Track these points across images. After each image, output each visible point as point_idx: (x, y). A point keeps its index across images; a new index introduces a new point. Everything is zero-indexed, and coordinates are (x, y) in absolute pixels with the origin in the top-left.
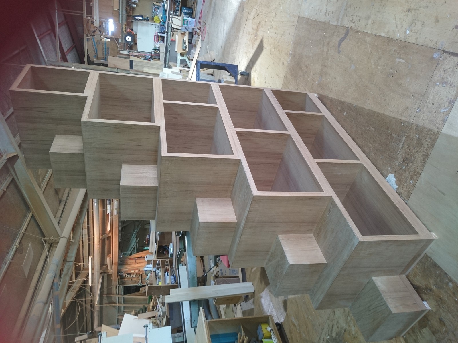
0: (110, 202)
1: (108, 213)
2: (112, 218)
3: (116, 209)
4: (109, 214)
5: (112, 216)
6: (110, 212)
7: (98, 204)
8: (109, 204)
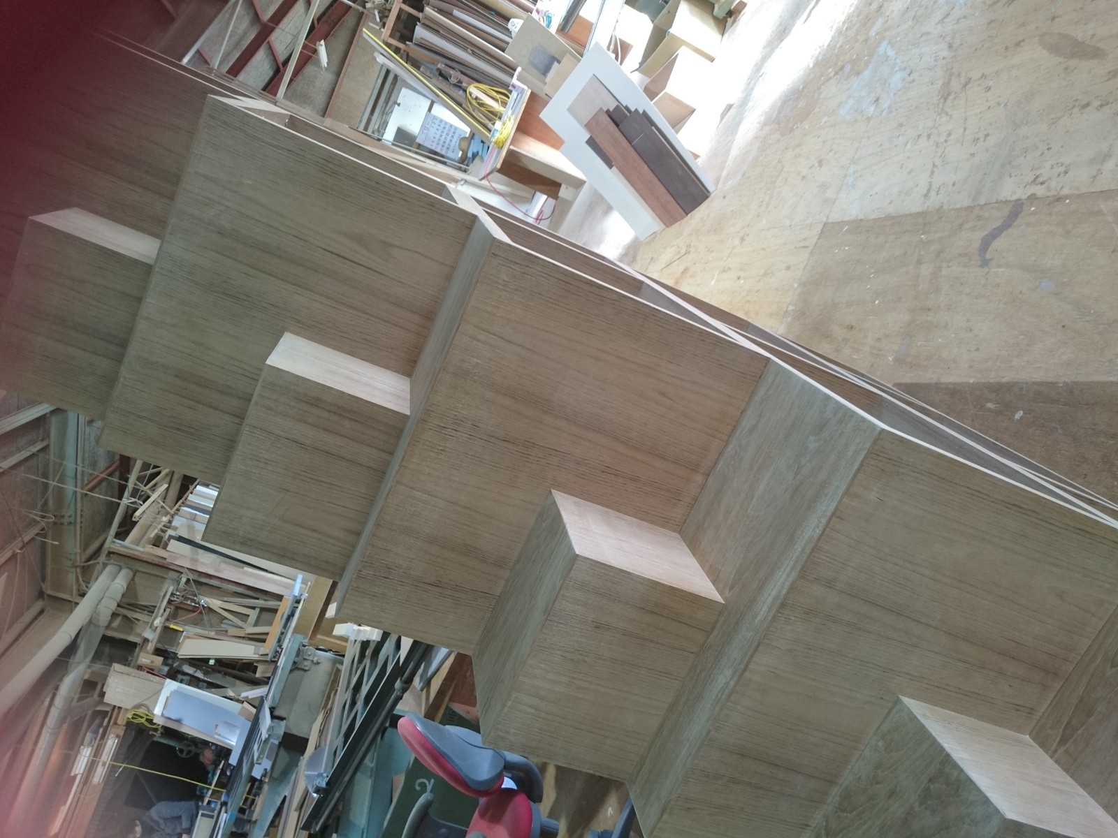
0: (96, 739)
1: (72, 774)
2: (81, 793)
3: (104, 764)
4: (76, 776)
5: (81, 785)
6: (81, 772)
7: (55, 735)
8: (90, 744)
